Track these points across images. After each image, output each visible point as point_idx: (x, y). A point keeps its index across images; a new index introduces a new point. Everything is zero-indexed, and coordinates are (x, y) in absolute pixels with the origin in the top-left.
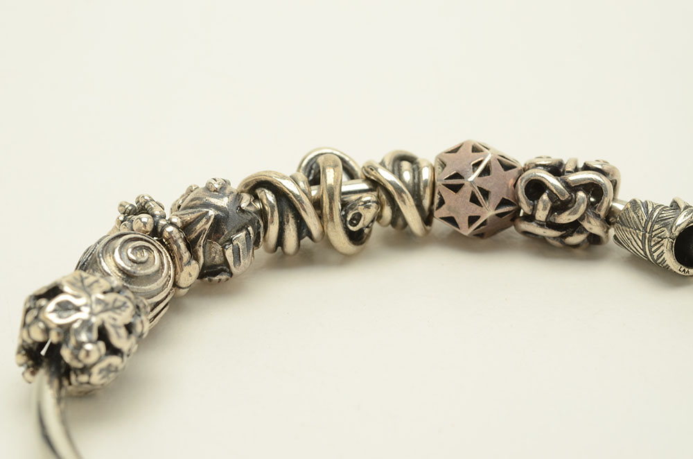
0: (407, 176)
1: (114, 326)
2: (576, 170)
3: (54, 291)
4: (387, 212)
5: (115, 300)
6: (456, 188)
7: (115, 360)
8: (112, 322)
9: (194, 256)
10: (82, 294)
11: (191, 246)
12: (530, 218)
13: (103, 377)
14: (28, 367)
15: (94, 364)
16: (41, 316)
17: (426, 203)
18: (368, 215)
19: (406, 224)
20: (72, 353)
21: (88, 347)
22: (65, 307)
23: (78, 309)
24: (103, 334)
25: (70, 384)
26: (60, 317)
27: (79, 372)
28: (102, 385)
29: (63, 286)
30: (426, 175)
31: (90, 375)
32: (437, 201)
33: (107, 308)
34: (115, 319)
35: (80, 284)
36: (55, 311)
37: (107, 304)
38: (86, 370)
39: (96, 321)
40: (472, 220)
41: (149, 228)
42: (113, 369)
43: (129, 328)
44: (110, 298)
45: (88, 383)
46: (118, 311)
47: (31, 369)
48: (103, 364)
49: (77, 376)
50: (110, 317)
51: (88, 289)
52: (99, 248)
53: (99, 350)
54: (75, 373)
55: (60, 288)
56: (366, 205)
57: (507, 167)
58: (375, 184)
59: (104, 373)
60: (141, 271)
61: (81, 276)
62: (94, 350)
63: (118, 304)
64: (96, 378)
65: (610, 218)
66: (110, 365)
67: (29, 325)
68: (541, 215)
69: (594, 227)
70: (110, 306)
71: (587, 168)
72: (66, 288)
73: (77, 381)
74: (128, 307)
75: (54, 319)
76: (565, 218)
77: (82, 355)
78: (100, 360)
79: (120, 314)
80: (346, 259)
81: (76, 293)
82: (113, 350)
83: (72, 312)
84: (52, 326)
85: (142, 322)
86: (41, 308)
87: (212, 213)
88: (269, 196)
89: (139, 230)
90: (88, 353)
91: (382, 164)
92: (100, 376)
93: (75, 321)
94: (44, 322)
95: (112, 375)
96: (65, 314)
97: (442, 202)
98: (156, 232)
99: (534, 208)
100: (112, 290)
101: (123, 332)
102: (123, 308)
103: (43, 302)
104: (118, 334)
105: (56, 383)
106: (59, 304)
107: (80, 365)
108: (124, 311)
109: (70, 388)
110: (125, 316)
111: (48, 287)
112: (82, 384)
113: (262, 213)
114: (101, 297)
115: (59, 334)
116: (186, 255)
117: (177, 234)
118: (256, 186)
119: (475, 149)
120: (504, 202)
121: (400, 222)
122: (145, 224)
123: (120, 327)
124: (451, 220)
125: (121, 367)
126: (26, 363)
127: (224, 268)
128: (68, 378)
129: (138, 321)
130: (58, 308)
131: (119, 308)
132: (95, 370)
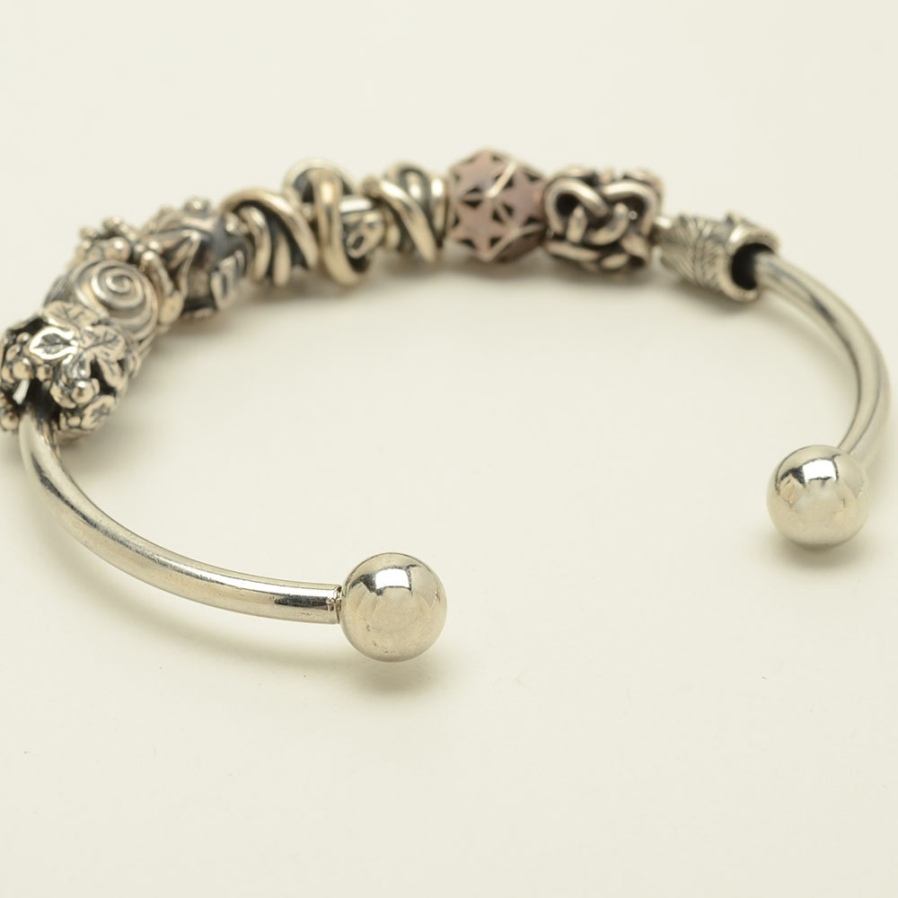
0: (416, 191)
1: (107, 362)
2: (613, 181)
3: (35, 325)
4: (394, 235)
5: (106, 334)
6: (474, 204)
7: (108, 400)
8: (105, 357)
9: (177, 287)
10: (69, 326)
11: (173, 274)
12: (561, 237)
13: (95, 421)
14: (7, 412)
15: (86, 406)
16: (26, 351)
17: (439, 221)
18: (372, 237)
19: (414, 247)
20: (63, 392)
21: (81, 384)
22: (51, 341)
23: (67, 343)
24: (96, 371)
25: (59, 428)
26: (48, 352)
27: (69, 414)
28: (92, 430)
29: (46, 318)
30: (437, 189)
31: (82, 418)
32: (451, 218)
33: (98, 342)
34: (107, 354)
35: (64, 316)
36: (41, 346)
37: (98, 338)
38: (77, 411)
39: (88, 357)
40: (494, 241)
41: (125, 255)
42: (105, 411)
43: (121, 363)
44: (100, 330)
45: (79, 427)
46: (110, 345)
47: (10, 414)
48: (96, 405)
49: (67, 418)
50: (102, 352)
51: (75, 322)
52: (74, 277)
53: (93, 388)
54: (65, 415)
55: (45, 320)
56: (371, 226)
57: (533, 178)
58: (379, 202)
59: (96, 415)
60: (122, 303)
61: (64, 308)
62: (89, 388)
63: (109, 337)
64: (88, 422)
65: (654, 237)
66: (103, 406)
67: (11, 363)
68: (575, 232)
69: (636, 246)
70: (101, 340)
71: (626, 178)
72: (51, 320)
73: (67, 424)
74: (118, 341)
75: (42, 355)
76: (603, 237)
77: (75, 393)
78: (93, 401)
79: (112, 349)
80: (345, 290)
81: (63, 326)
82: (107, 389)
83: (61, 346)
84: (39, 362)
85: (134, 358)
86: (24, 343)
87: (195, 237)
88: (257, 218)
89: (113, 258)
90: (81, 391)
91: (386, 177)
92: (93, 419)
93: (66, 356)
94: (29, 358)
95: (103, 418)
96: (53, 349)
97: (457, 221)
98: (133, 259)
99: (566, 226)
100: (99, 323)
101: (116, 368)
102: (114, 342)
103: (25, 337)
104: (111, 370)
105: (46, 427)
106: (45, 338)
107: (72, 406)
108: (116, 345)
109: (60, 433)
110: (117, 352)
111: (27, 321)
112: (71, 427)
113: (250, 237)
114: (90, 329)
115: (47, 371)
116: (168, 286)
117: (157, 263)
118: (240, 206)
119: (496, 158)
120: (531, 220)
121: (407, 246)
122: (120, 251)
123: (113, 363)
124: (468, 243)
125: (113, 408)
126: (4, 407)
127: (208, 301)
128: (58, 421)
129: (130, 358)
130: (43, 342)
131: (110, 342)
132: (88, 411)
